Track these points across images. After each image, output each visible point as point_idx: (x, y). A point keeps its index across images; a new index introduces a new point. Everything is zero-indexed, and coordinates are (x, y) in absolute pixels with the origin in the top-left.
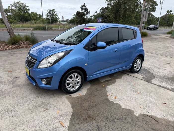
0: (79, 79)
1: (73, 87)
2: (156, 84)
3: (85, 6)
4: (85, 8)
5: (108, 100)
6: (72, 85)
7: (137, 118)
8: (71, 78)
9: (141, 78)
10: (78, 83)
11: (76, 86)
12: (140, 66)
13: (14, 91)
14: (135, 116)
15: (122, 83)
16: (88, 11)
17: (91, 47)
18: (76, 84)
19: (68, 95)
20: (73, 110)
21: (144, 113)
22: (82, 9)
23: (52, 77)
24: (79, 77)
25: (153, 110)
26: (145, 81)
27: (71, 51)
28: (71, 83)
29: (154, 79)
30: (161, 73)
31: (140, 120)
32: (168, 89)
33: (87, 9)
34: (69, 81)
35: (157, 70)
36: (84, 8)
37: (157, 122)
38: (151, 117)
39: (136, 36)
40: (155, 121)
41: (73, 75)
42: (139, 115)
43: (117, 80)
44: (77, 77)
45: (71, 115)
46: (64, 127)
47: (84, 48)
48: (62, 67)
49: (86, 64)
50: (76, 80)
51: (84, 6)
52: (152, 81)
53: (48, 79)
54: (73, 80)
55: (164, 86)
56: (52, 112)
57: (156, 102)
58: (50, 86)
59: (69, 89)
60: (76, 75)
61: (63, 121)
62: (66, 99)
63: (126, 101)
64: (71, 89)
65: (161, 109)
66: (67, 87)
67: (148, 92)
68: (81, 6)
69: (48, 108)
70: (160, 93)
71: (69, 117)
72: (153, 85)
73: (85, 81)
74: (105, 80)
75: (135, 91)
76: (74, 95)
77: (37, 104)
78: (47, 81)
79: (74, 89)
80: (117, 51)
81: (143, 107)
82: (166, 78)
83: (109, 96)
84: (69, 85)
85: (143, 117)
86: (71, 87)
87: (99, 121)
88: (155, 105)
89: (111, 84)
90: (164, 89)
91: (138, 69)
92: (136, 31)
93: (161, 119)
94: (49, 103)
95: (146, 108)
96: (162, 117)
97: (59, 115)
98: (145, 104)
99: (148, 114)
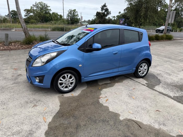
0: (73, 80)
1: (66, 87)
2: (159, 91)
3: (106, 6)
4: (106, 8)
5: (98, 102)
6: (65, 85)
7: (121, 121)
8: (64, 78)
9: (144, 84)
10: (71, 83)
11: (70, 86)
12: (146, 71)
13: (13, 87)
14: (119, 119)
15: (120, 87)
16: (109, 11)
17: (86, 49)
18: (70, 84)
19: (61, 95)
20: (60, 109)
21: (130, 118)
23: (45, 75)
24: (73, 78)
25: (141, 116)
26: (147, 86)
27: (64, 51)
28: (64, 83)
29: (158, 86)
30: (170, 80)
31: (123, 124)
32: (169, 97)
33: (108, 10)
34: (62, 81)
35: (167, 76)
36: (104, 8)
37: (140, 128)
38: (136, 122)
39: (142, 39)
40: (138, 126)
41: (66, 75)
42: (124, 119)
43: (117, 84)
44: (71, 77)
45: (56, 113)
46: (45, 122)
47: (79, 49)
48: (54, 66)
49: (80, 65)
50: (69, 81)
51: (105, 6)
52: (155, 88)
53: (41, 78)
54: (66, 81)
55: (167, 93)
56: (40, 108)
57: (149, 108)
58: (42, 84)
59: (62, 89)
60: (69, 76)
61: (47, 117)
62: (57, 98)
63: (116, 105)
64: (64, 89)
65: (151, 116)
66: (60, 86)
67: (145, 98)
68: (102, 6)
69: (37, 104)
70: (158, 100)
71: (54, 114)
72: (154, 91)
73: (79, 82)
74: (103, 83)
75: (130, 96)
76: (66, 95)
77: (29, 100)
78: (39, 79)
79: (67, 89)
80: (116, 53)
81: (132, 112)
82: (173, 86)
83: (101, 98)
84: (62, 85)
85: (127, 122)
86: (64, 87)
87: (81, 120)
88: (146, 111)
89: (109, 87)
90: (165, 96)
91: (143, 74)
92: (142, 33)
93: (146, 125)
94: (40, 101)
95: (135, 114)
96: (149, 123)
97: (45, 112)
98: (136, 109)
99: (134, 119)
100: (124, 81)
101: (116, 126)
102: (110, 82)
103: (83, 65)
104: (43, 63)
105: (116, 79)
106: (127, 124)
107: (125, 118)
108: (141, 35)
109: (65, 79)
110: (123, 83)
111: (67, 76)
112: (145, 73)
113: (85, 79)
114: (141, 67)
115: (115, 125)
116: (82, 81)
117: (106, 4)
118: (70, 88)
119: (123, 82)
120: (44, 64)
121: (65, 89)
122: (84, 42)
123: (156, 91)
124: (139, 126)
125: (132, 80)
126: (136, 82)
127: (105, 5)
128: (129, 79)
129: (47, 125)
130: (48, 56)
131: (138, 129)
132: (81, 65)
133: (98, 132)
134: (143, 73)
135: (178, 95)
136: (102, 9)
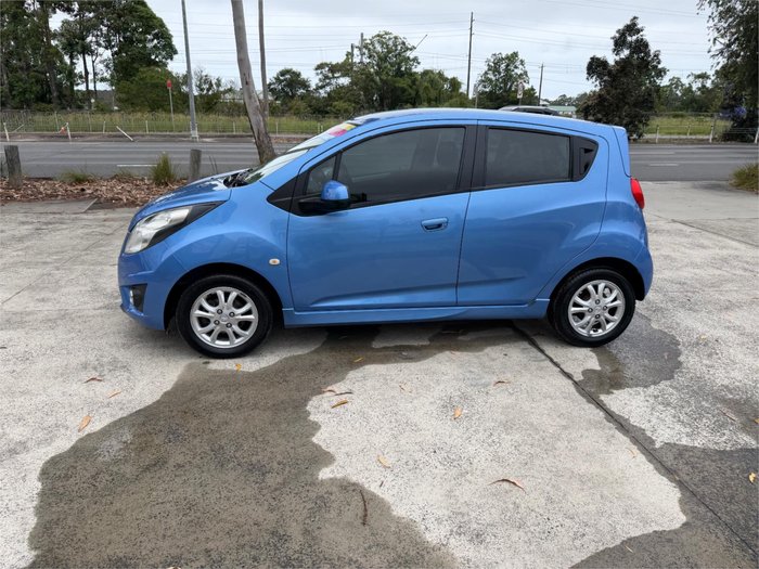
0: (249, 312)
1: (223, 336)
2: (613, 409)
3: (638, 31)
4: (637, 41)
6: (218, 329)
7: (312, 483)
8: (213, 300)
9: (576, 371)
11: (236, 335)
14: (314, 476)
15: (446, 367)
16: (652, 52)
17: (302, 201)
18: (236, 327)
19: (198, 361)
20: (158, 402)
21: (361, 481)
22: (619, 43)
23: (146, 284)
24: (249, 305)
25: (414, 483)
26: (576, 383)
27: (214, 205)
28: (212, 321)
31: (311, 494)
32: (641, 442)
33: (646, 45)
34: (207, 311)
36: (629, 39)
37: (359, 522)
38: (367, 500)
39: (587, 167)
40: (360, 515)
41: (220, 292)
42: (332, 479)
43: (444, 354)
44: (239, 302)
45: (134, 410)
46: (79, 430)
47: (271, 199)
48: (171, 257)
49: (275, 261)
50: (232, 314)
51: (632, 28)
52: (610, 393)
53: (139, 292)
54: (220, 312)
55: (644, 426)
56: (103, 389)
58: (142, 314)
59: (207, 339)
60: (232, 296)
61: (97, 418)
62: (181, 369)
65: (457, 493)
66: (198, 329)
67: (508, 425)
68: (618, 31)
69: (108, 376)
70: (561, 444)
71: (123, 414)
72: (588, 406)
74: (391, 345)
76: (217, 365)
77: (98, 360)
78: (135, 297)
79: (228, 343)
80: (439, 226)
81: (389, 461)
82: (724, 401)
83: (328, 394)
84: (207, 324)
85: (335, 489)
86: (215, 334)
87: (184, 450)
88: (455, 471)
89: (396, 361)
90: (619, 434)
91: (600, 331)
92: (596, 144)
93: (398, 520)
94: (125, 367)
95: (396, 471)
96: (416, 516)
97: (106, 401)
98: (418, 456)
99: (373, 488)
100: (488, 350)
101: (277, 493)
102: (426, 343)
103: (286, 261)
104: (145, 241)
105: (460, 338)
106: (326, 496)
107: (339, 476)
108: (587, 151)
109: (217, 308)
110: (477, 354)
111: (227, 295)
112: (610, 327)
113: (295, 316)
114: (586, 295)
115: (276, 489)
116: (287, 322)
117: (638, 21)
118: (238, 342)
119: (481, 350)
120: (146, 245)
121: (217, 342)
122: (296, 175)
123: (600, 406)
124: (366, 515)
125: (535, 350)
126: (544, 357)
127: (635, 25)
128: (525, 345)
129: (75, 439)
130: (162, 218)
131: (350, 524)
132: (278, 261)
133: (199, 495)
134: (598, 326)
135: (698, 443)
136: (616, 44)
